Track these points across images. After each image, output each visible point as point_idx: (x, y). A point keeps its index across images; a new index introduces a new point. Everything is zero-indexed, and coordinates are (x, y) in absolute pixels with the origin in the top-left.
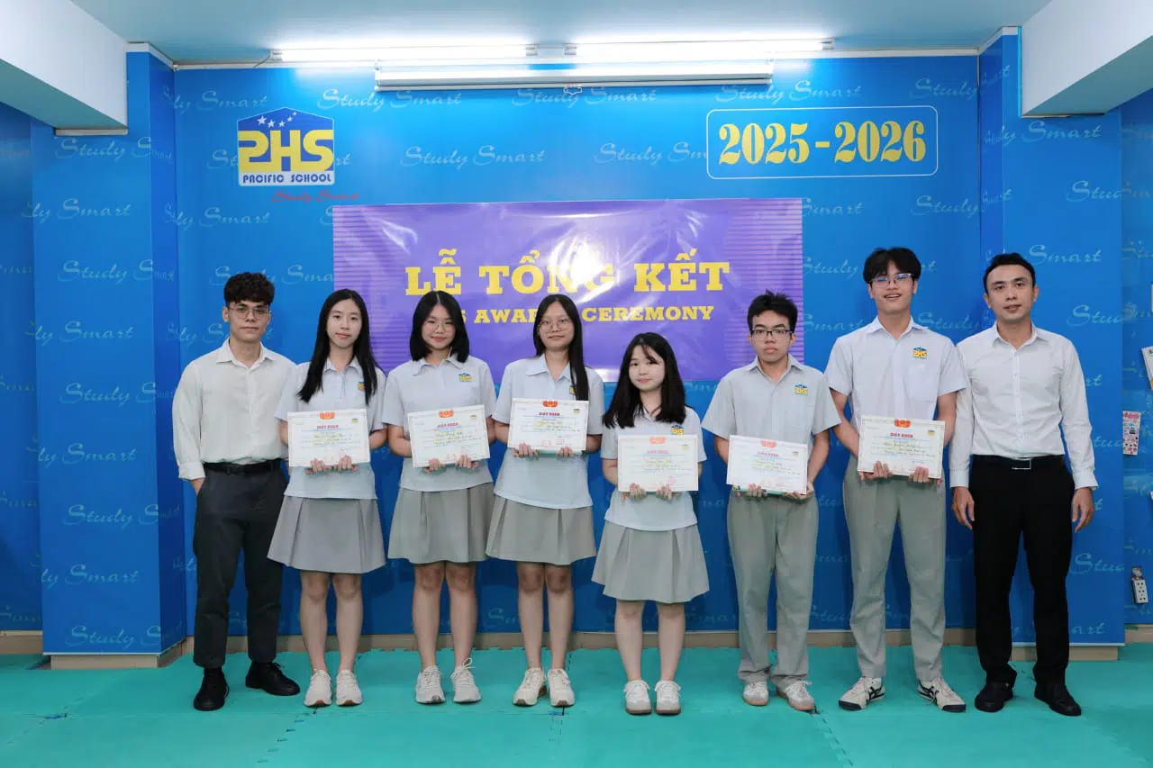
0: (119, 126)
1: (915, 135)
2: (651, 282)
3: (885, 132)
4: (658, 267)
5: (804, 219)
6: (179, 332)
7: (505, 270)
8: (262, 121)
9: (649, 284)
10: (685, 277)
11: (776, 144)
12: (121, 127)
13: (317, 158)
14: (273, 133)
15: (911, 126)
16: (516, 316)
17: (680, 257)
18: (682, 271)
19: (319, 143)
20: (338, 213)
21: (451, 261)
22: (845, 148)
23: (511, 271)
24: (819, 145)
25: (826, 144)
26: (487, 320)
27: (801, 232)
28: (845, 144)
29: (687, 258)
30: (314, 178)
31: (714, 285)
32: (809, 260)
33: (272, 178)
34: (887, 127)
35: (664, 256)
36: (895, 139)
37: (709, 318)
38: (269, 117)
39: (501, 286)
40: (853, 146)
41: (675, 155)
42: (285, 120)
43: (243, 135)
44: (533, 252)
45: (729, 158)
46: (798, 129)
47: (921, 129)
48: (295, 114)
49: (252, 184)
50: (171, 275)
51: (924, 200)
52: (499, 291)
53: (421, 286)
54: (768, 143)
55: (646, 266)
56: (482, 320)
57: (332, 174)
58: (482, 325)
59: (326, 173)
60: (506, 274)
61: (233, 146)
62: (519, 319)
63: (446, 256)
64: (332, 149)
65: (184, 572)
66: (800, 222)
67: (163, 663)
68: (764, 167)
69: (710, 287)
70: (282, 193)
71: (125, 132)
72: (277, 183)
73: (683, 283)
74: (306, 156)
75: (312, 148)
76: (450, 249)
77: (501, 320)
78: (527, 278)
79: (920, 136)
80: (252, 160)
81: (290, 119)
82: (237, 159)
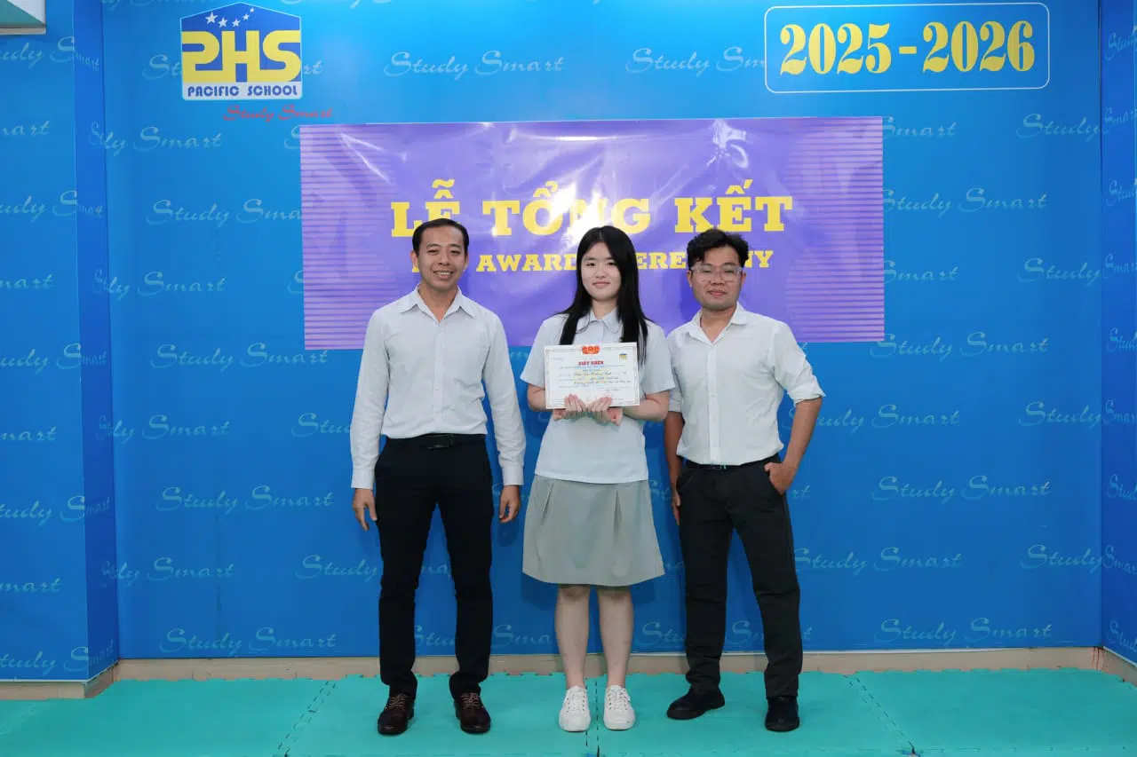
0: (35, 24)
1: (1022, 39)
2: (695, 220)
3: (985, 35)
4: (704, 203)
5: (884, 142)
6: (109, 282)
7: (515, 205)
8: (211, 19)
9: (693, 223)
10: (738, 214)
11: (850, 50)
12: (37, 24)
13: (281, 66)
14: (224, 34)
15: (1016, 27)
16: (528, 263)
17: (731, 190)
18: (734, 207)
19: (283, 47)
20: (307, 136)
21: (449, 196)
22: (937, 54)
23: (522, 207)
24: (903, 50)
25: (912, 50)
26: (492, 268)
27: (880, 159)
28: (935, 49)
29: (741, 192)
30: (277, 90)
31: (774, 225)
32: (891, 193)
33: (224, 90)
34: (987, 30)
35: (712, 188)
36: (997, 43)
37: (767, 265)
38: (220, 14)
39: (509, 226)
40: (945, 52)
41: (726, 64)
42: (240, 18)
43: (188, 37)
44: (549, 183)
45: (793, 67)
46: (878, 31)
47: (1028, 32)
48: (252, 10)
49: (199, 98)
50: (99, 210)
51: (1032, 120)
52: (508, 232)
53: (410, 226)
54: (841, 48)
55: (690, 201)
56: (486, 267)
57: (299, 85)
58: (486, 273)
59: (291, 85)
60: (516, 210)
61: (176, 51)
62: (532, 267)
63: (442, 188)
64: (299, 55)
65: (116, 580)
66: (881, 146)
67: (89, 694)
68: (836, 78)
69: (768, 228)
70: (237, 109)
71: (43, 31)
72: (230, 97)
73: (735, 222)
74: (266, 64)
75: (273, 53)
76: (446, 179)
77: (509, 267)
78: (541, 216)
79: (1026, 40)
80: (200, 67)
81: (246, 17)
82: (180, 66)
